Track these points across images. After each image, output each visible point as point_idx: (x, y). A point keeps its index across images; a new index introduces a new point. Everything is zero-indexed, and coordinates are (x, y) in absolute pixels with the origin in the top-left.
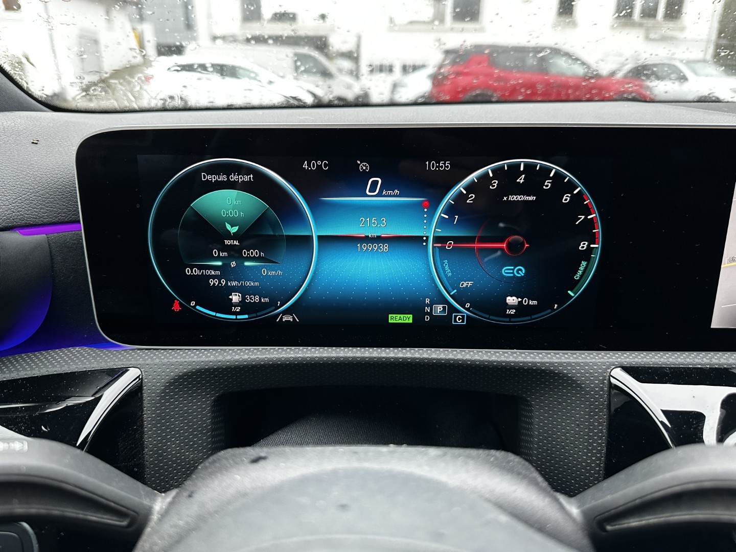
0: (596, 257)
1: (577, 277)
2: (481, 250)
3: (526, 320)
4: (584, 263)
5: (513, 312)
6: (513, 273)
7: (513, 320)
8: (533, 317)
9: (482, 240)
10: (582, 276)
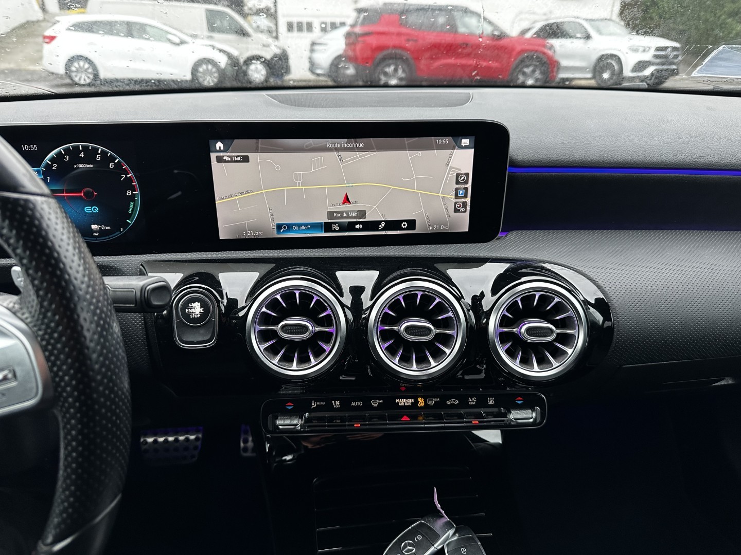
0: (138, 199)
1: (130, 211)
2: (69, 197)
3: (105, 239)
4: (132, 203)
5: (97, 234)
6: (91, 210)
7: (98, 239)
8: (110, 236)
9: (68, 191)
10: (133, 211)
